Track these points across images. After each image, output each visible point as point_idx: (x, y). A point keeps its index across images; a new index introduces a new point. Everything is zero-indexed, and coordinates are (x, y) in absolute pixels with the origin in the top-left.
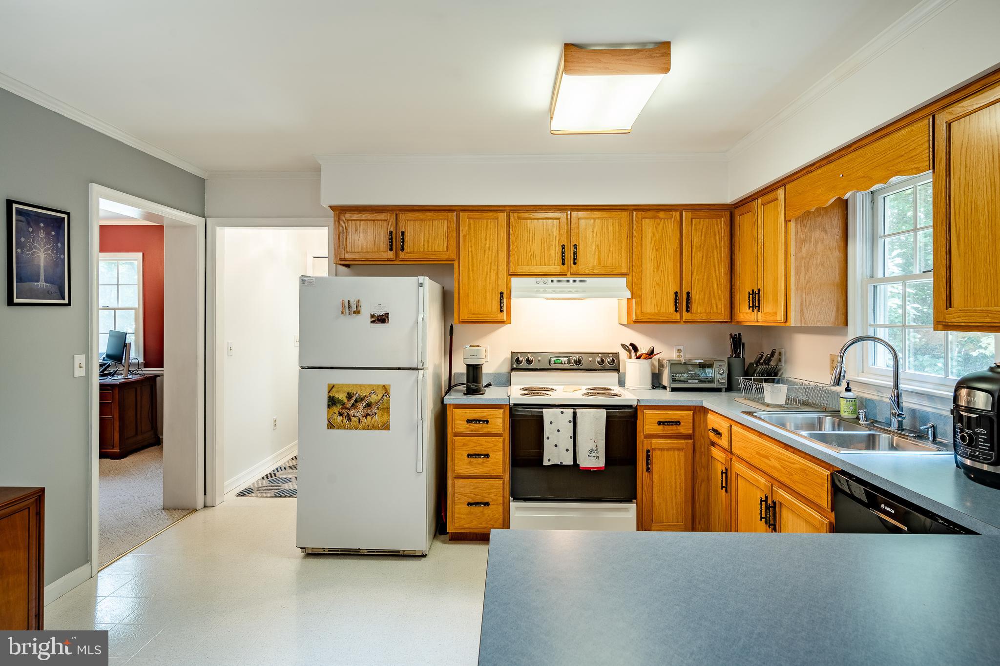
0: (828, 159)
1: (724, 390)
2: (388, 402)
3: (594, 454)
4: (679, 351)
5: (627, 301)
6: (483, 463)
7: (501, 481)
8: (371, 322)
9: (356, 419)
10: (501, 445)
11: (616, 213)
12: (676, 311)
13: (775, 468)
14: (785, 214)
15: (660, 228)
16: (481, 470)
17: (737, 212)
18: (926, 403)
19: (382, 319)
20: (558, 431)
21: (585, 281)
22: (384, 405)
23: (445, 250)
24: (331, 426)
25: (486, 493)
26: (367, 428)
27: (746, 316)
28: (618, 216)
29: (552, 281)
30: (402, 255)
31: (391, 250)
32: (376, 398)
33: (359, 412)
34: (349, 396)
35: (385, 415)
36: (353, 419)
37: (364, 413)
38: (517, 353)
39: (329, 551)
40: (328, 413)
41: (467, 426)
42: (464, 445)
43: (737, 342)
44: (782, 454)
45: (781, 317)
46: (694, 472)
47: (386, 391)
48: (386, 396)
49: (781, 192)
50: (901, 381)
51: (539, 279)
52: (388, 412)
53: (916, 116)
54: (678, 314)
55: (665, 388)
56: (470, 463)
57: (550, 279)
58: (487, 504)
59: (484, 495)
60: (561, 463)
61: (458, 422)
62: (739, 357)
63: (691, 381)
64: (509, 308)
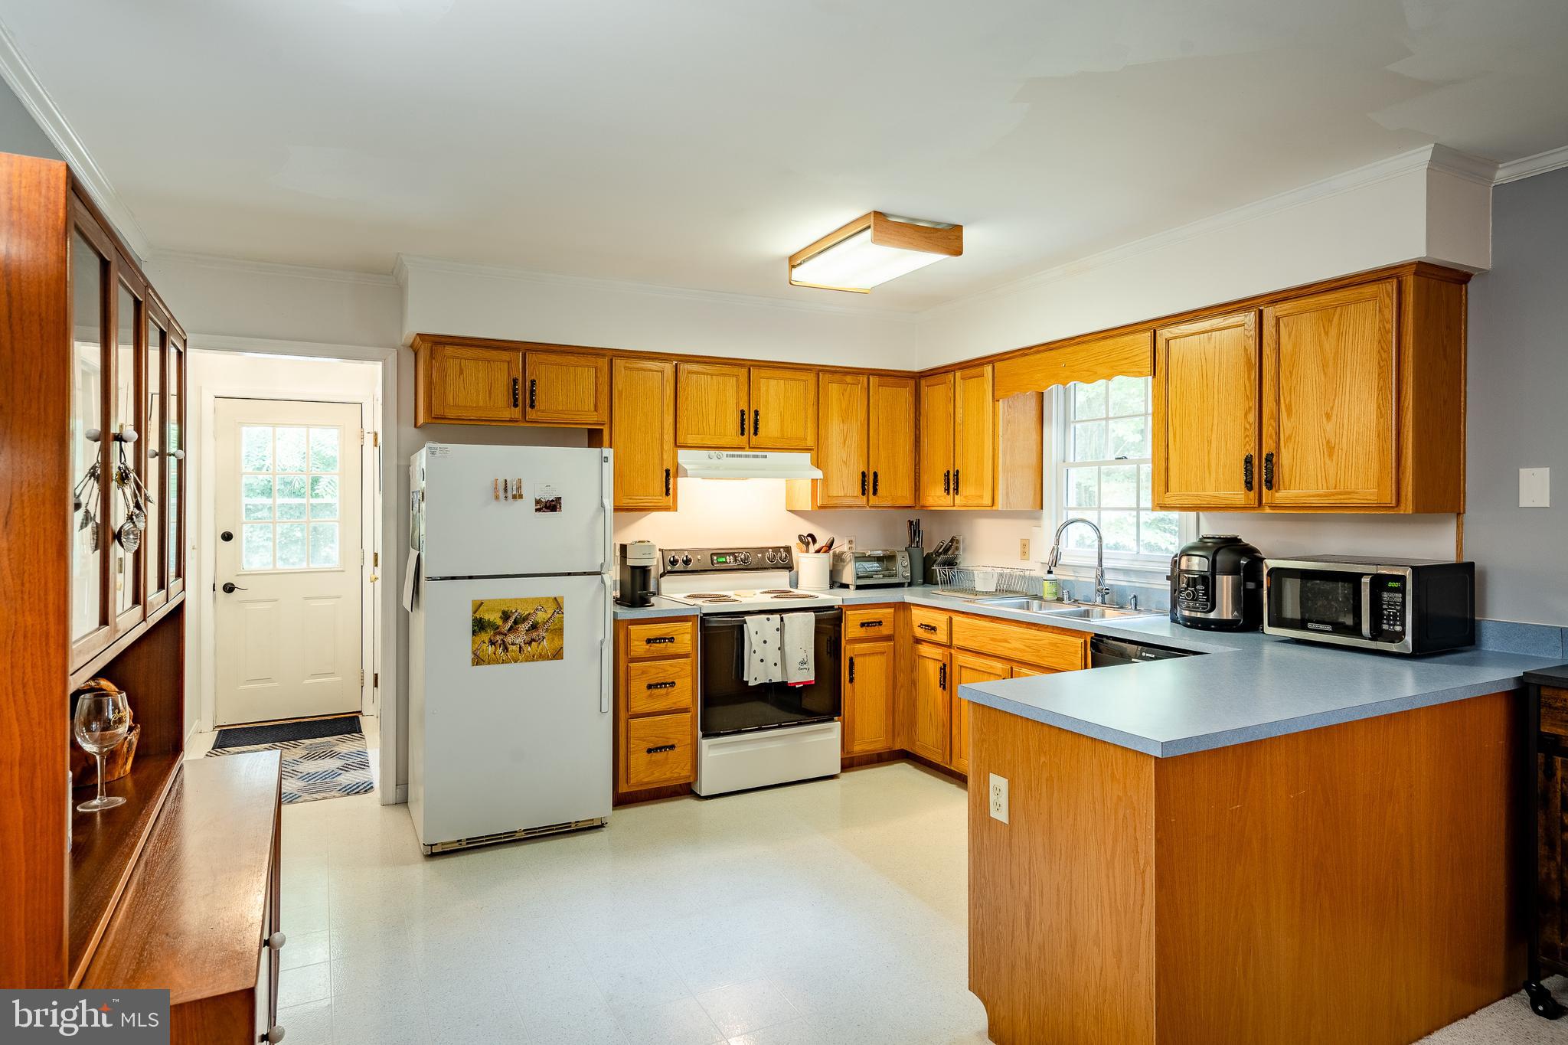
0: (1049, 346)
1: (906, 585)
2: (561, 620)
3: (805, 666)
4: (851, 542)
5: (812, 482)
6: (667, 694)
7: (688, 715)
8: (537, 510)
9: (515, 648)
10: (689, 668)
11: (802, 373)
12: (863, 494)
13: (1015, 649)
14: (993, 394)
15: (847, 394)
16: (664, 704)
17: (923, 382)
18: (1121, 578)
19: (552, 506)
20: (765, 642)
21: (765, 457)
22: (556, 625)
23: (593, 410)
24: (478, 660)
25: (671, 733)
26: (532, 658)
27: (937, 500)
28: (804, 378)
29: (727, 456)
30: (532, 414)
31: (516, 405)
32: (544, 616)
33: (520, 638)
34: (506, 616)
35: (556, 639)
36: (511, 648)
37: (528, 639)
38: (670, 550)
39: (468, 844)
40: (474, 642)
41: (648, 647)
42: (643, 672)
43: (915, 528)
44: (1024, 633)
45: (987, 500)
46: (895, 677)
47: (558, 604)
48: (558, 613)
49: (988, 369)
50: (1103, 561)
51: (712, 453)
52: (562, 634)
53: (1139, 327)
54: (865, 498)
55: (846, 586)
56: (650, 696)
57: (725, 453)
58: (672, 747)
59: (668, 736)
60: (770, 680)
61: (636, 643)
62: (917, 547)
63: (876, 576)
64: (675, 490)
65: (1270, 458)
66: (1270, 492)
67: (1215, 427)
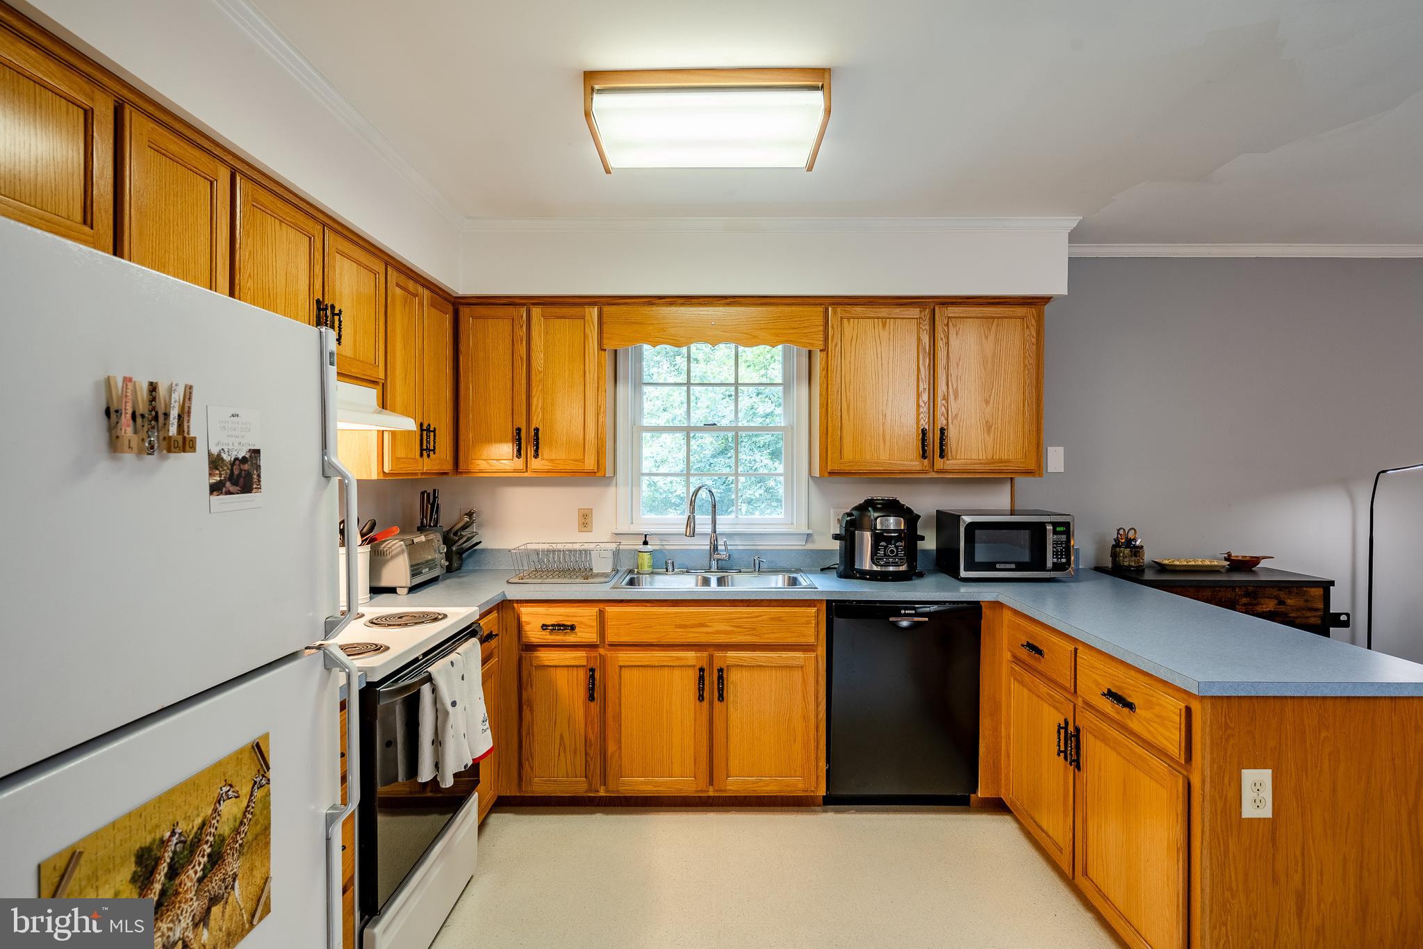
0: (688, 300)
5: (379, 434)
11: (373, 260)
12: (421, 455)
13: (717, 632)
14: (599, 341)
20: (454, 703)
27: (496, 464)
28: (375, 269)
32: (232, 812)
35: (259, 863)
43: (431, 501)
47: (259, 760)
49: (594, 311)
53: (808, 300)
54: (422, 460)
55: (391, 591)
60: (465, 765)
62: (436, 525)
63: (424, 571)
65: (942, 430)
66: (942, 460)
67: (890, 403)
